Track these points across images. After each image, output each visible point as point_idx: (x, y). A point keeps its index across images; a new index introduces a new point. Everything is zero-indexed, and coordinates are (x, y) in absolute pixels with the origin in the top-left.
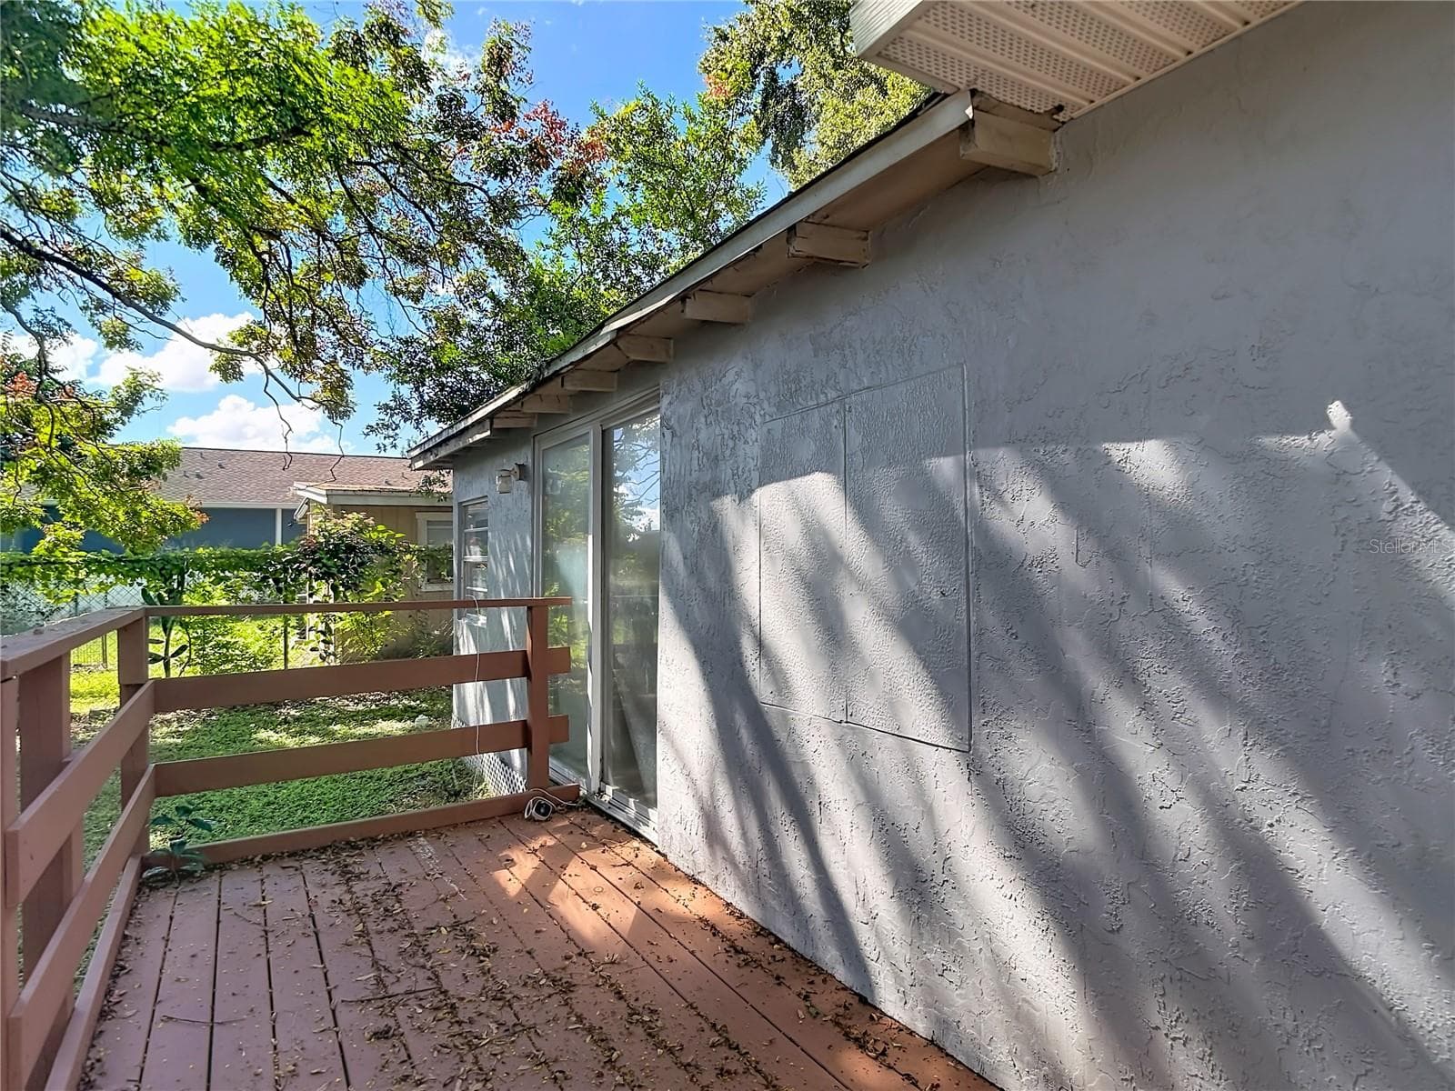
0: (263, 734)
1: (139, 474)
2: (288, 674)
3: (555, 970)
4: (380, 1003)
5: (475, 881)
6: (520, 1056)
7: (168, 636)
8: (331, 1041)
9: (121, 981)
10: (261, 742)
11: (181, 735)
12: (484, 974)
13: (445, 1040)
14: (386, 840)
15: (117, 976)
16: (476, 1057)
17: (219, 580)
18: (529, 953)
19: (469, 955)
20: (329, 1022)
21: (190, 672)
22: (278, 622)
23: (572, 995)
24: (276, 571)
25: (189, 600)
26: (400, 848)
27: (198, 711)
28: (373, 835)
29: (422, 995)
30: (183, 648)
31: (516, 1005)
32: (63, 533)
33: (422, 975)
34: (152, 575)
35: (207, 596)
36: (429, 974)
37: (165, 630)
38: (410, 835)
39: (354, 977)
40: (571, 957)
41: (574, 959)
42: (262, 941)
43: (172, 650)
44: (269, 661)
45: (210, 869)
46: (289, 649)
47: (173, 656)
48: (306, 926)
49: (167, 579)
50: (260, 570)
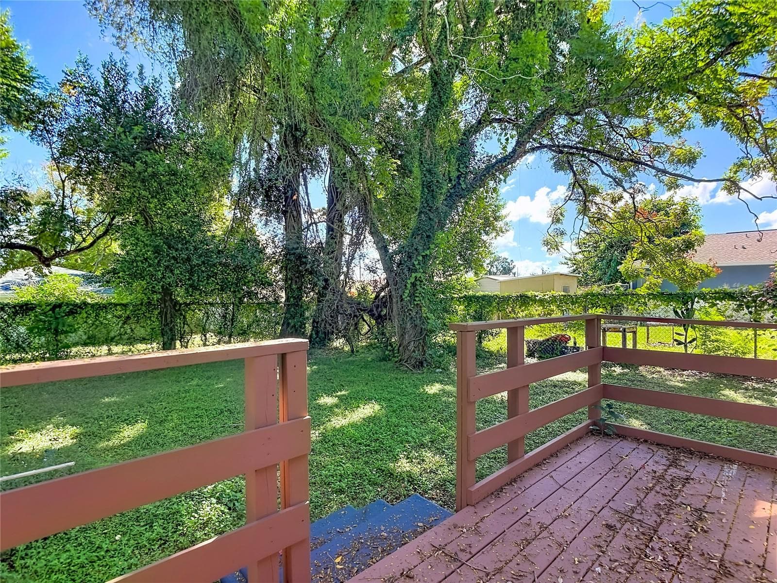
0: (727, 392)
1: (683, 251)
2: (756, 361)
3: (730, 562)
4: (623, 516)
5: (740, 498)
6: (658, 578)
7: (687, 332)
8: (590, 517)
9: (552, 459)
10: (723, 395)
11: (684, 382)
12: (686, 537)
13: (632, 546)
14: (713, 457)
15: (552, 456)
16: (637, 562)
17: (713, 305)
18: (725, 545)
19: (688, 525)
20: (596, 511)
21: (695, 352)
22: (751, 332)
23: (724, 578)
24: (748, 301)
25: (697, 315)
26: (717, 465)
27: (700, 373)
28: (707, 452)
29: (644, 525)
30: (694, 340)
31: (685, 559)
32: (654, 281)
33: (655, 517)
34: (677, 302)
35: (707, 313)
36: (658, 521)
37: (685, 329)
38: (730, 461)
39: (625, 502)
40: (749, 563)
41: (751, 566)
42: (607, 470)
43: (688, 340)
44: (745, 353)
45: (619, 436)
46: (758, 348)
47: (689, 343)
48: (630, 473)
49: (685, 303)
50: (739, 300)
